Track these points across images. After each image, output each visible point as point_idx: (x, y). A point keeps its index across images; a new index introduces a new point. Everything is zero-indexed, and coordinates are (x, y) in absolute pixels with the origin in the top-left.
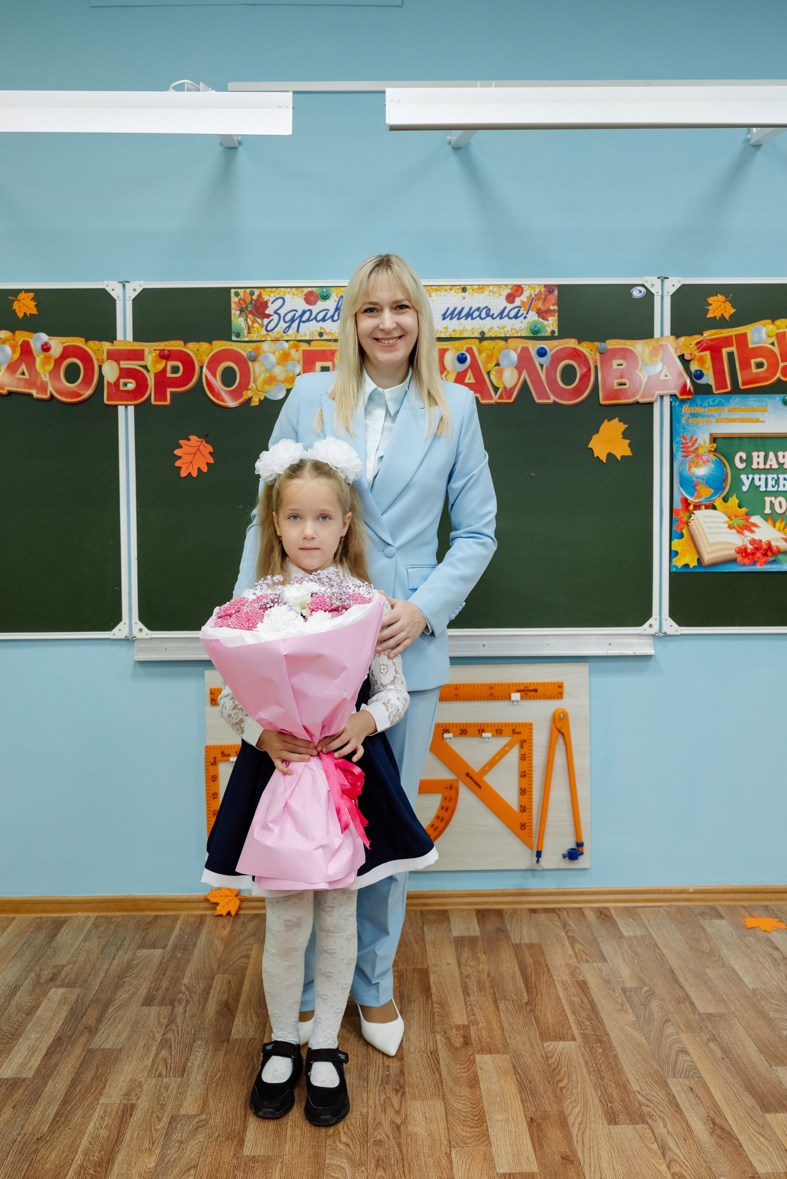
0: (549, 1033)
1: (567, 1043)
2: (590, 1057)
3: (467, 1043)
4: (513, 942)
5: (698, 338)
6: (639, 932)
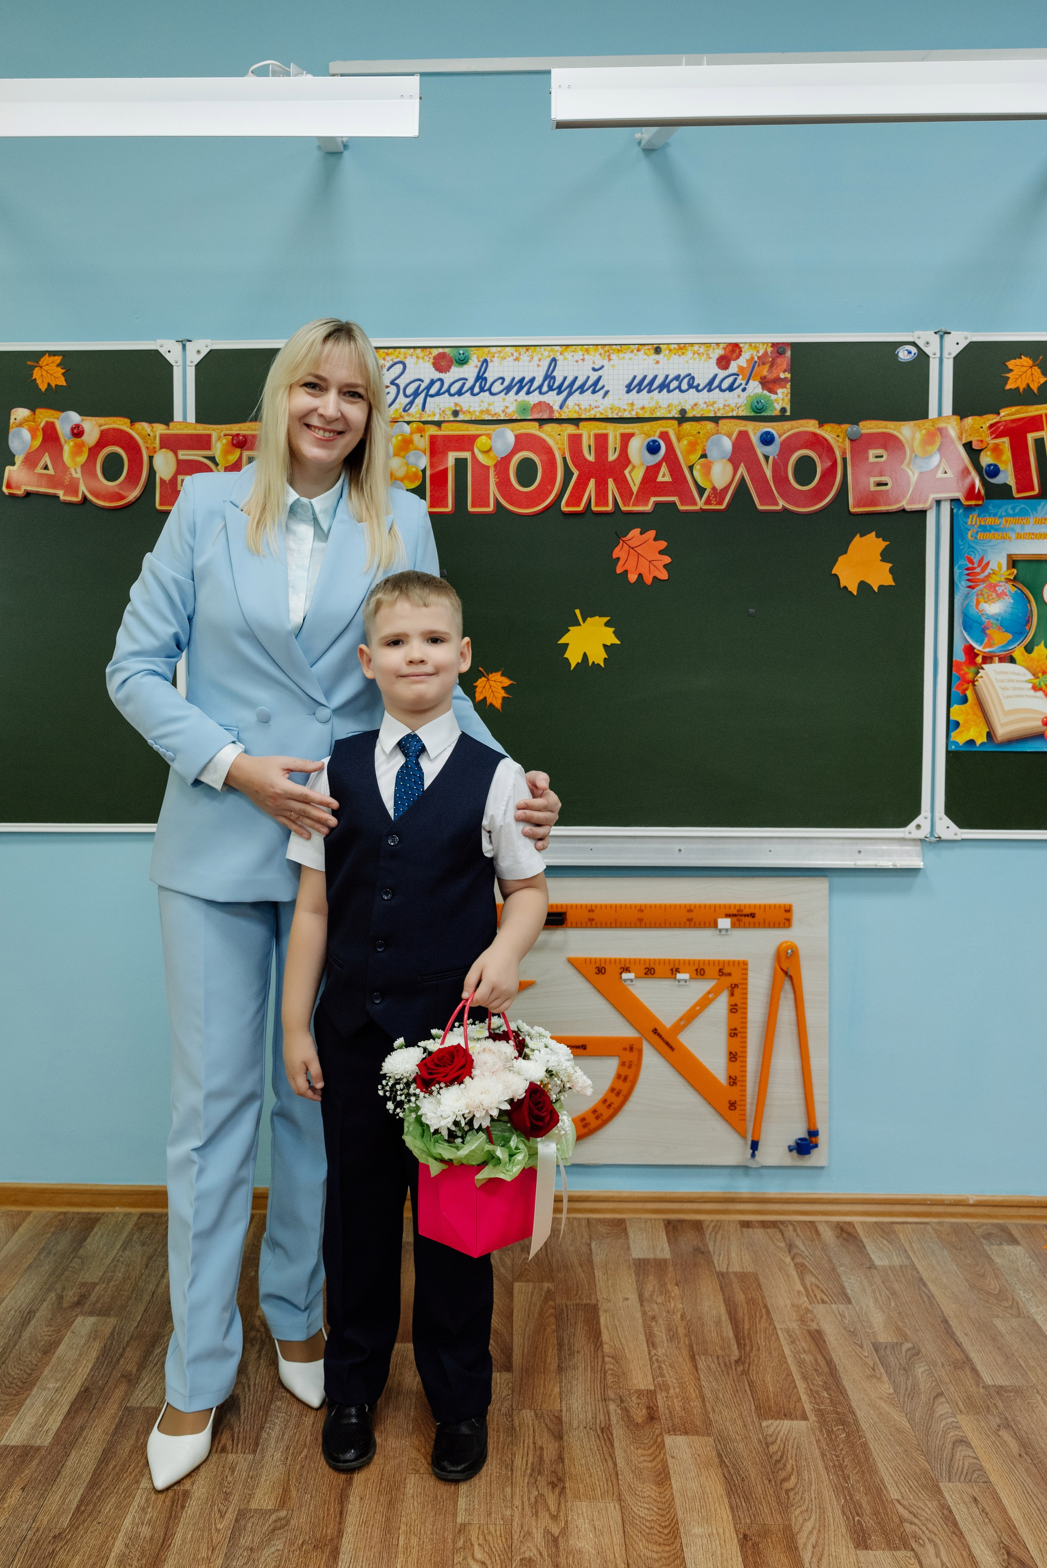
0: (770, 1407)
1: (795, 1422)
2: (828, 1445)
3: (652, 1417)
4: (718, 1270)
5: (992, 419)
6: (897, 1261)
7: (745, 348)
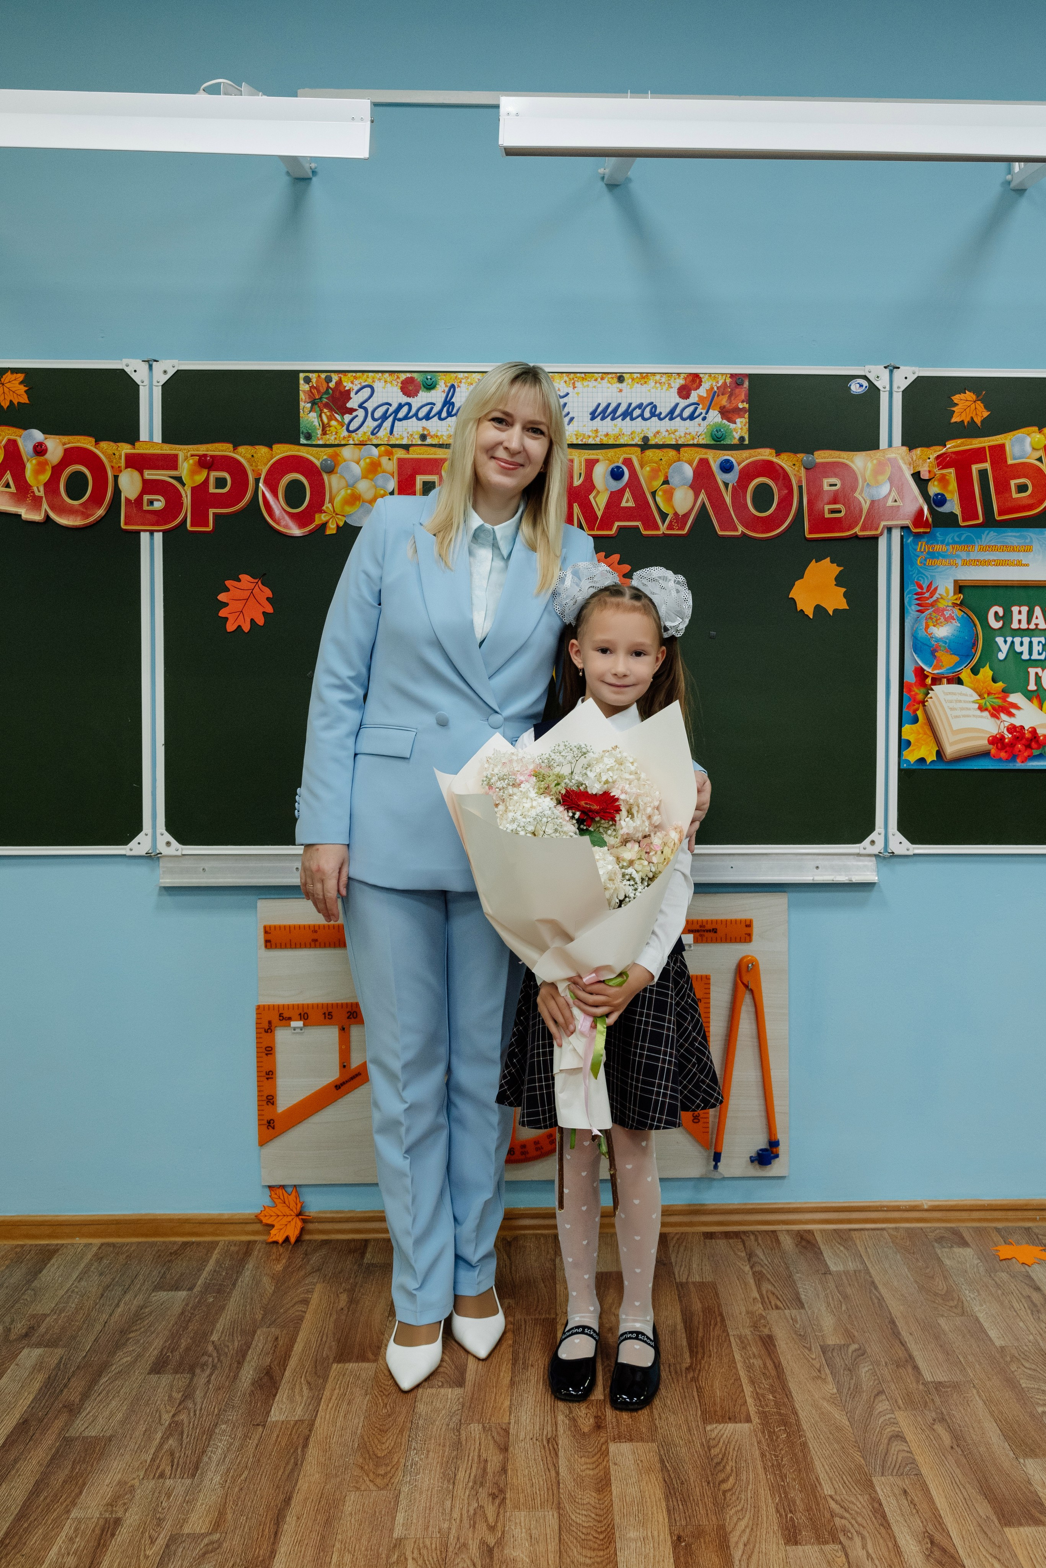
0: (715, 1411)
1: (739, 1425)
2: (768, 1445)
4: (678, 1280)
5: (939, 450)
6: (851, 1266)
7: (705, 379)
